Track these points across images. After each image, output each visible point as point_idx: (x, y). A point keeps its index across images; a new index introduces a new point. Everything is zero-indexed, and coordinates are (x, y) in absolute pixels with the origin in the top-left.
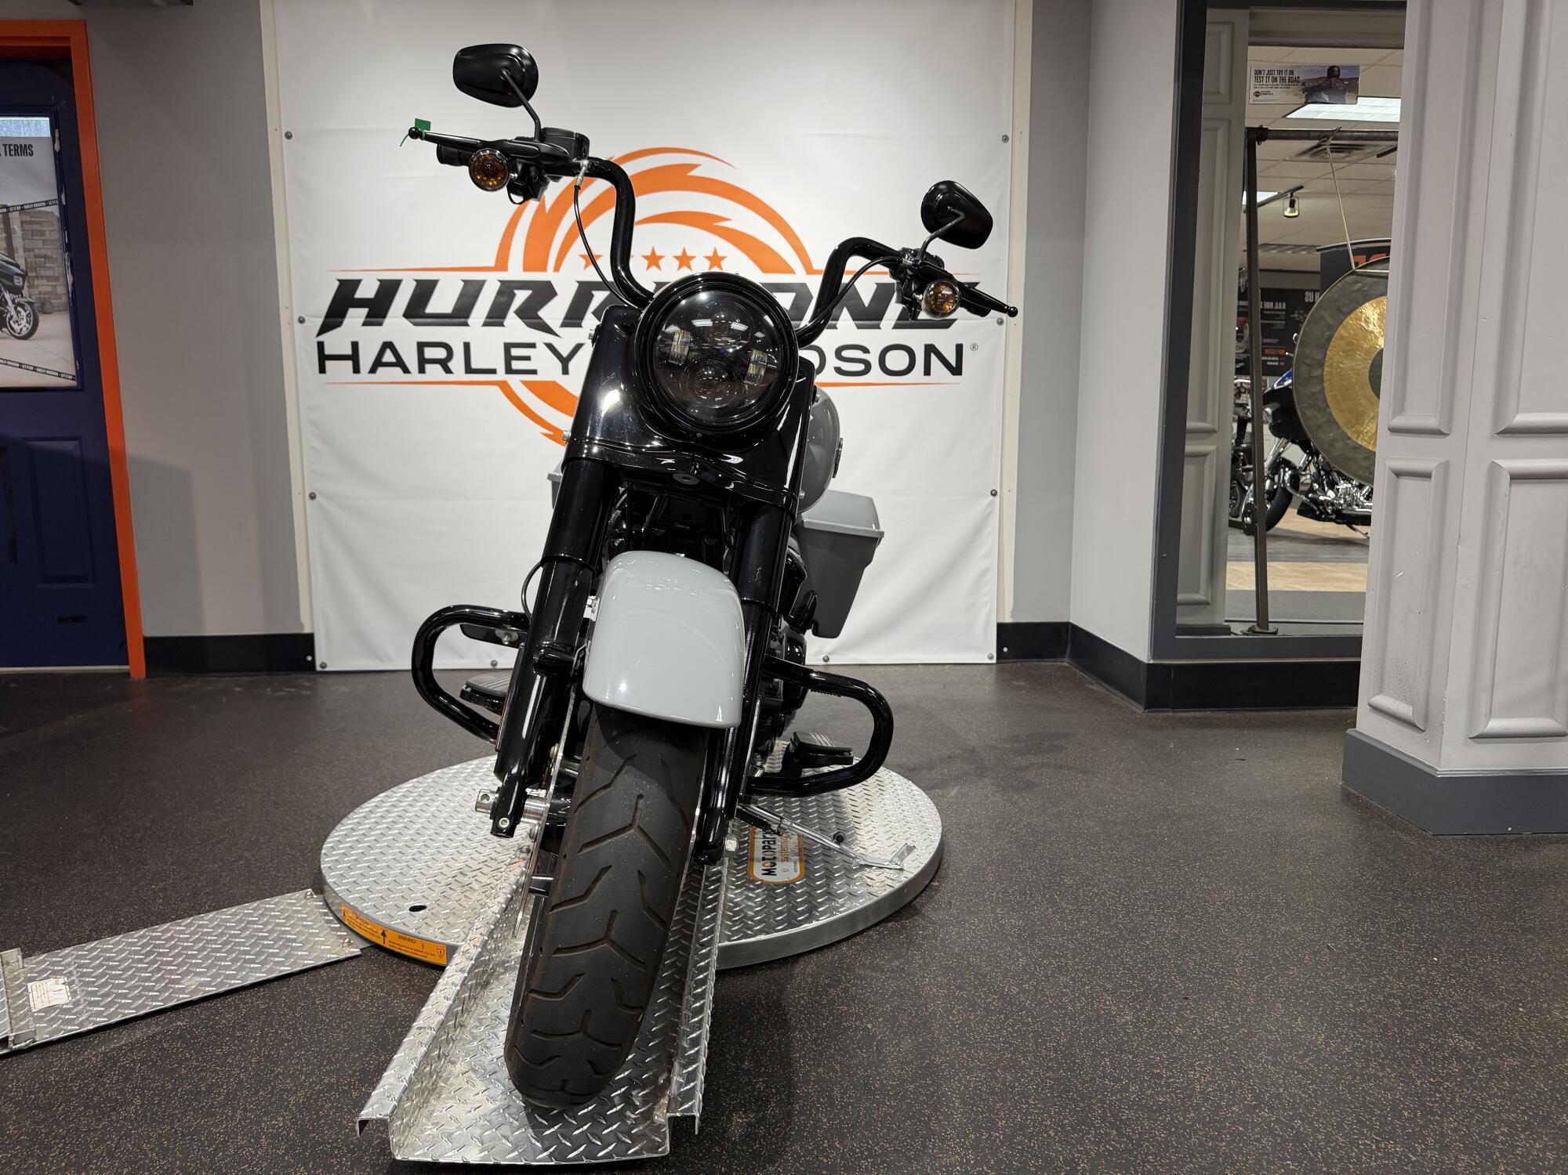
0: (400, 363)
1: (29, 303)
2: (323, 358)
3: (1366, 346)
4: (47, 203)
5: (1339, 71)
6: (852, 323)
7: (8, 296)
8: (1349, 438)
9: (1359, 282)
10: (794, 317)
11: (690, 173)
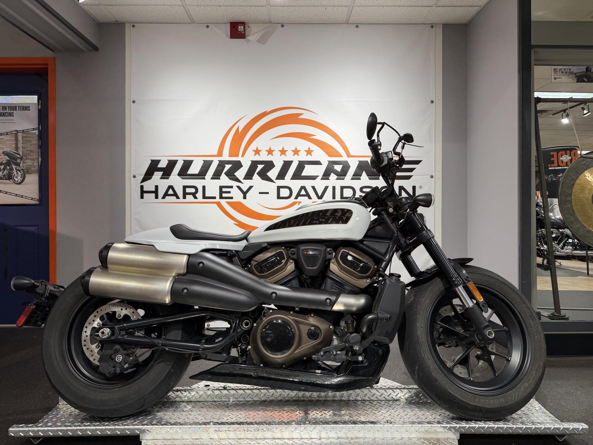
0: (175, 195)
1: (22, 169)
2: (143, 192)
4: (34, 129)
5: (591, 69)
6: (367, 177)
7: (14, 167)
9: (584, 161)
10: (342, 175)
11: (299, 117)
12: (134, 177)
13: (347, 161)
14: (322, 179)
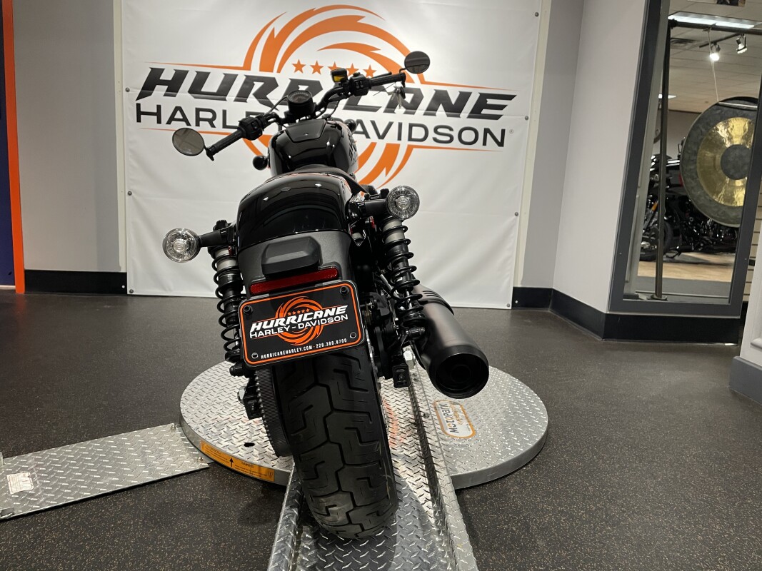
0: (185, 119)
2: (140, 113)
3: (721, 145)
6: (444, 113)
9: (718, 109)
10: (412, 108)
11: (359, 21)
12: (128, 90)
13: (419, 90)
14: (385, 111)
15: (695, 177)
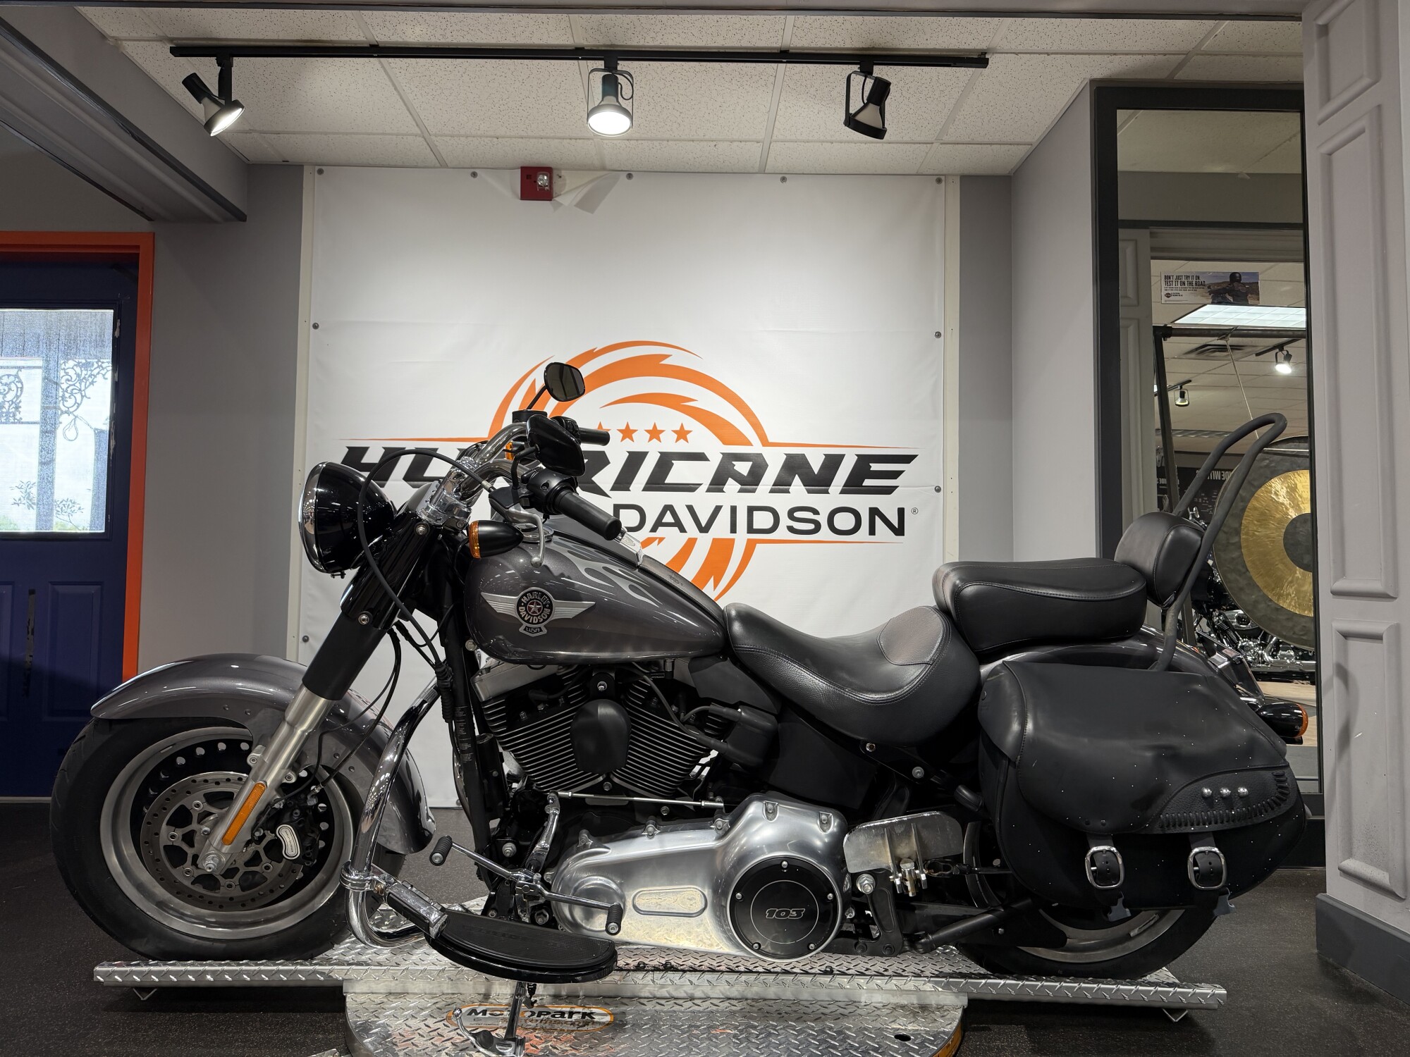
3: (1278, 516)
5: (1240, 276)
6: (803, 488)
8: (1271, 600)
9: (1265, 459)
10: (750, 482)
11: (662, 363)
13: (760, 455)
14: (708, 490)
15: (1244, 570)
